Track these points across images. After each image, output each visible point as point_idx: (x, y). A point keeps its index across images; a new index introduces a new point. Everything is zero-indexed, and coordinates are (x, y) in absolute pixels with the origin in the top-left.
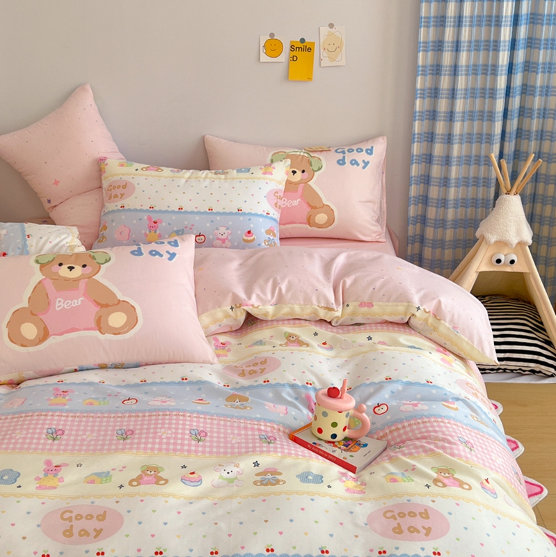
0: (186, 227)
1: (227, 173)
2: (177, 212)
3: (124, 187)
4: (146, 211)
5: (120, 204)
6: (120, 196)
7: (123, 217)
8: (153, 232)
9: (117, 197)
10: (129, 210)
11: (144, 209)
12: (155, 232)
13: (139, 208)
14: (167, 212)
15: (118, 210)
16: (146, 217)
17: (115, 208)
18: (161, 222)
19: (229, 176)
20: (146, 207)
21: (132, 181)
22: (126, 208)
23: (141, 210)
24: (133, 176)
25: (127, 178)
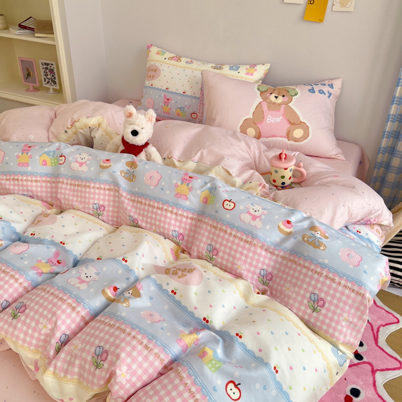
0: (186, 106)
1: (223, 68)
2: (182, 95)
3: (155, 71)
4: (164, 91)
5: (151, 82)
6: (152, 77)
7: (151, 92)
8: (166, 106)
9: (150, 77)
10: (155, 88)
11: (163, 89)
12: (168, 106)
13: (160, 88)
14: (175, 93)
15: (149, 87)
16: (163, 95)
17: (148, 85)
18: (172, 100)
20: (164, 88)
21: (160, 67)
22: (154, 86)
23: (161, 90)
24: (161, 64)
25: (158, 64)
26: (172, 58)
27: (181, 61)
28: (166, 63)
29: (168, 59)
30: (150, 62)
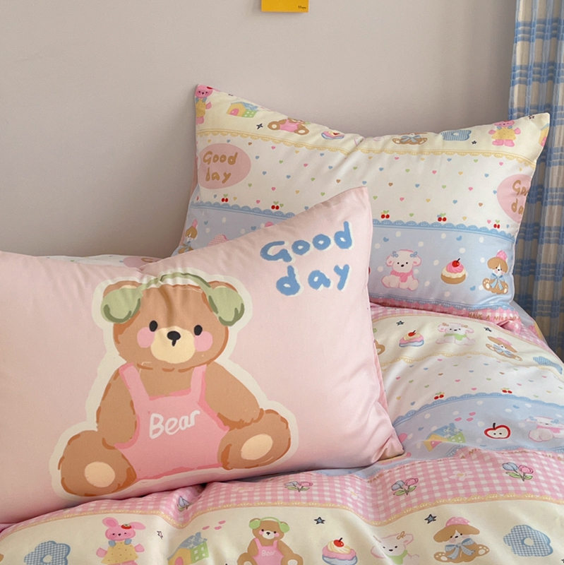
1: (425, 140)
3: (232, 160)
4: (266, 212)
6: (222, 178)
7: (224, 220)
9: (218, 178)
10: (236, 208)
11: (262, 209)
13: (253, 205)
15: (216, 205)
17: (214, 201)
19: (427, 147)
20: (266, 206)
21: (246, 149)
22: (231, 202)
23: (256, 211)
24: (249, 140)
25: (237, 142)
26: (280, 125)
27: (307, 131)
28: (264, 139)
29: (270, 126)
30: (210, 136)
